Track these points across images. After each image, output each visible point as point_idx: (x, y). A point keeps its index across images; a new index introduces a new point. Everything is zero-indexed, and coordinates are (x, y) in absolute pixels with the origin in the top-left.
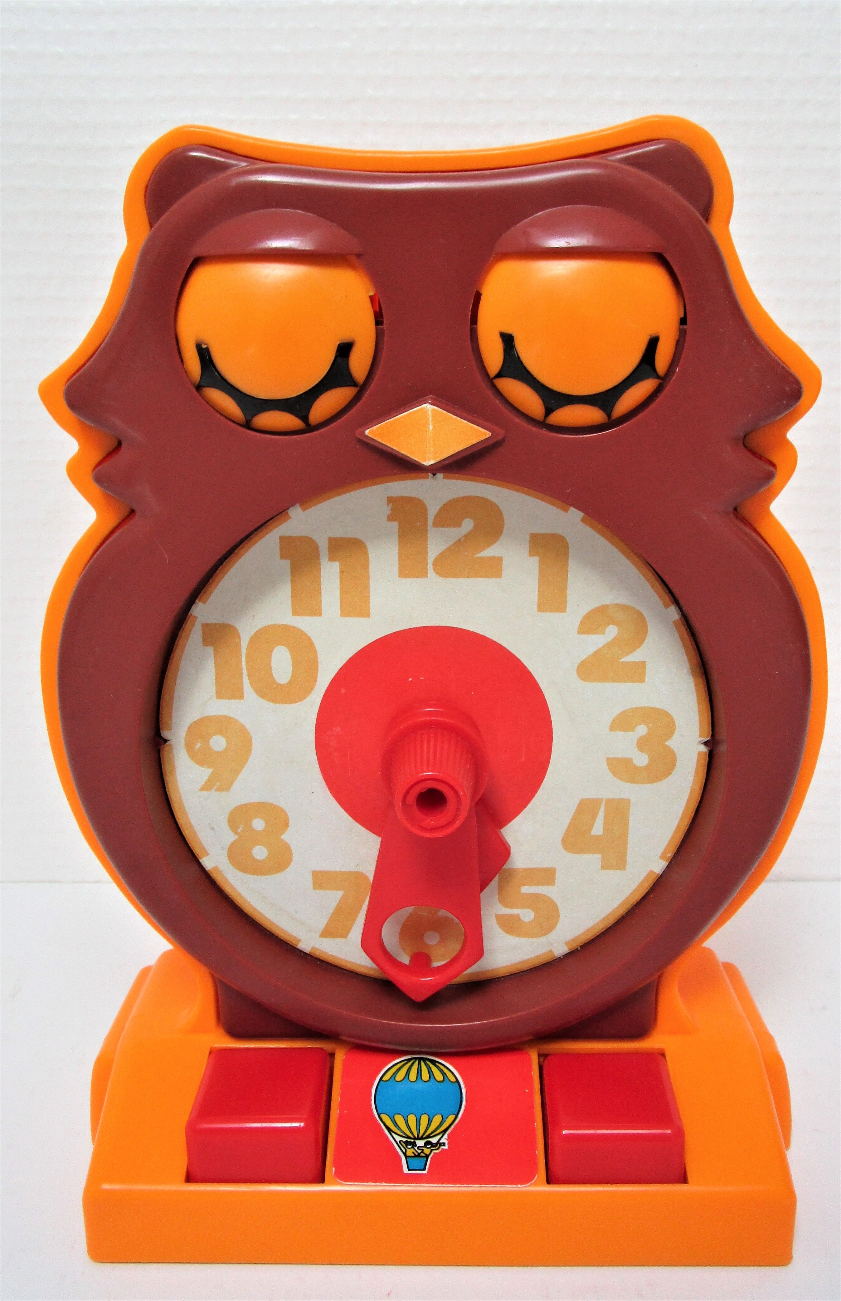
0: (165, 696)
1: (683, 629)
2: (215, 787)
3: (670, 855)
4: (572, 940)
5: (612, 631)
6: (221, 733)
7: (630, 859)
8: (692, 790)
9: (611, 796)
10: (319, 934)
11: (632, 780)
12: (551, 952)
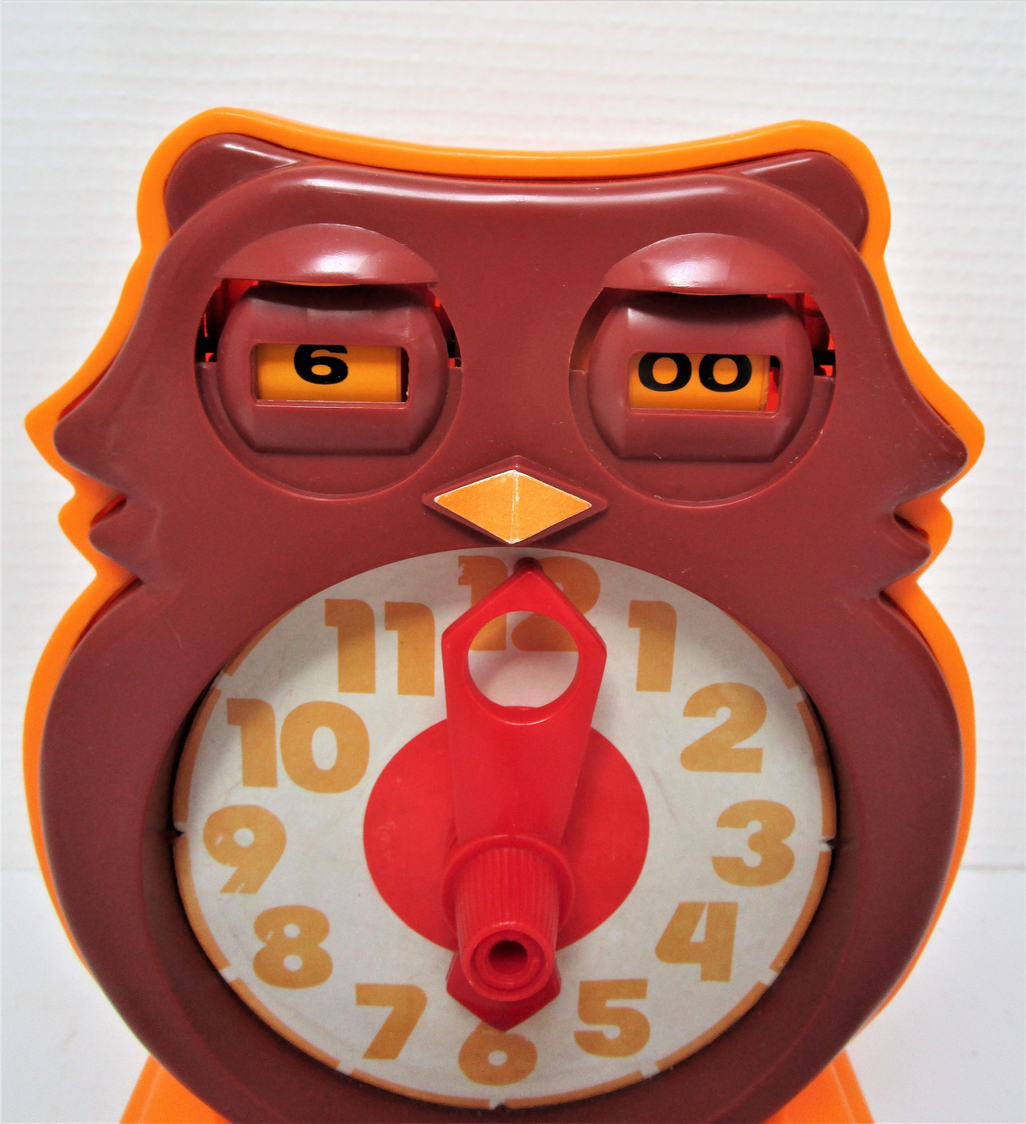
0: (180, 782)
1: (807, 711)
2: (239, 889)
3: (781, 964)
4: (665, 1060)
5: (724, 714)
6: (248, 825)
7: (735, 970)
8: (811, 893)
9: (715, 899)
10: (362, 1054)
11: (741, 881)
12: (638, 1072)
